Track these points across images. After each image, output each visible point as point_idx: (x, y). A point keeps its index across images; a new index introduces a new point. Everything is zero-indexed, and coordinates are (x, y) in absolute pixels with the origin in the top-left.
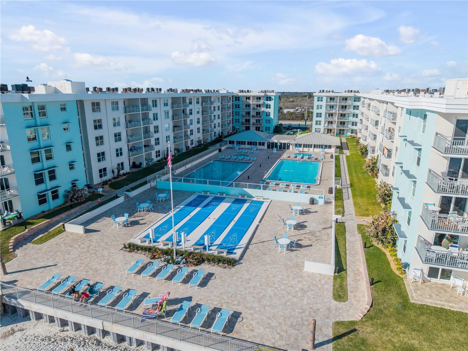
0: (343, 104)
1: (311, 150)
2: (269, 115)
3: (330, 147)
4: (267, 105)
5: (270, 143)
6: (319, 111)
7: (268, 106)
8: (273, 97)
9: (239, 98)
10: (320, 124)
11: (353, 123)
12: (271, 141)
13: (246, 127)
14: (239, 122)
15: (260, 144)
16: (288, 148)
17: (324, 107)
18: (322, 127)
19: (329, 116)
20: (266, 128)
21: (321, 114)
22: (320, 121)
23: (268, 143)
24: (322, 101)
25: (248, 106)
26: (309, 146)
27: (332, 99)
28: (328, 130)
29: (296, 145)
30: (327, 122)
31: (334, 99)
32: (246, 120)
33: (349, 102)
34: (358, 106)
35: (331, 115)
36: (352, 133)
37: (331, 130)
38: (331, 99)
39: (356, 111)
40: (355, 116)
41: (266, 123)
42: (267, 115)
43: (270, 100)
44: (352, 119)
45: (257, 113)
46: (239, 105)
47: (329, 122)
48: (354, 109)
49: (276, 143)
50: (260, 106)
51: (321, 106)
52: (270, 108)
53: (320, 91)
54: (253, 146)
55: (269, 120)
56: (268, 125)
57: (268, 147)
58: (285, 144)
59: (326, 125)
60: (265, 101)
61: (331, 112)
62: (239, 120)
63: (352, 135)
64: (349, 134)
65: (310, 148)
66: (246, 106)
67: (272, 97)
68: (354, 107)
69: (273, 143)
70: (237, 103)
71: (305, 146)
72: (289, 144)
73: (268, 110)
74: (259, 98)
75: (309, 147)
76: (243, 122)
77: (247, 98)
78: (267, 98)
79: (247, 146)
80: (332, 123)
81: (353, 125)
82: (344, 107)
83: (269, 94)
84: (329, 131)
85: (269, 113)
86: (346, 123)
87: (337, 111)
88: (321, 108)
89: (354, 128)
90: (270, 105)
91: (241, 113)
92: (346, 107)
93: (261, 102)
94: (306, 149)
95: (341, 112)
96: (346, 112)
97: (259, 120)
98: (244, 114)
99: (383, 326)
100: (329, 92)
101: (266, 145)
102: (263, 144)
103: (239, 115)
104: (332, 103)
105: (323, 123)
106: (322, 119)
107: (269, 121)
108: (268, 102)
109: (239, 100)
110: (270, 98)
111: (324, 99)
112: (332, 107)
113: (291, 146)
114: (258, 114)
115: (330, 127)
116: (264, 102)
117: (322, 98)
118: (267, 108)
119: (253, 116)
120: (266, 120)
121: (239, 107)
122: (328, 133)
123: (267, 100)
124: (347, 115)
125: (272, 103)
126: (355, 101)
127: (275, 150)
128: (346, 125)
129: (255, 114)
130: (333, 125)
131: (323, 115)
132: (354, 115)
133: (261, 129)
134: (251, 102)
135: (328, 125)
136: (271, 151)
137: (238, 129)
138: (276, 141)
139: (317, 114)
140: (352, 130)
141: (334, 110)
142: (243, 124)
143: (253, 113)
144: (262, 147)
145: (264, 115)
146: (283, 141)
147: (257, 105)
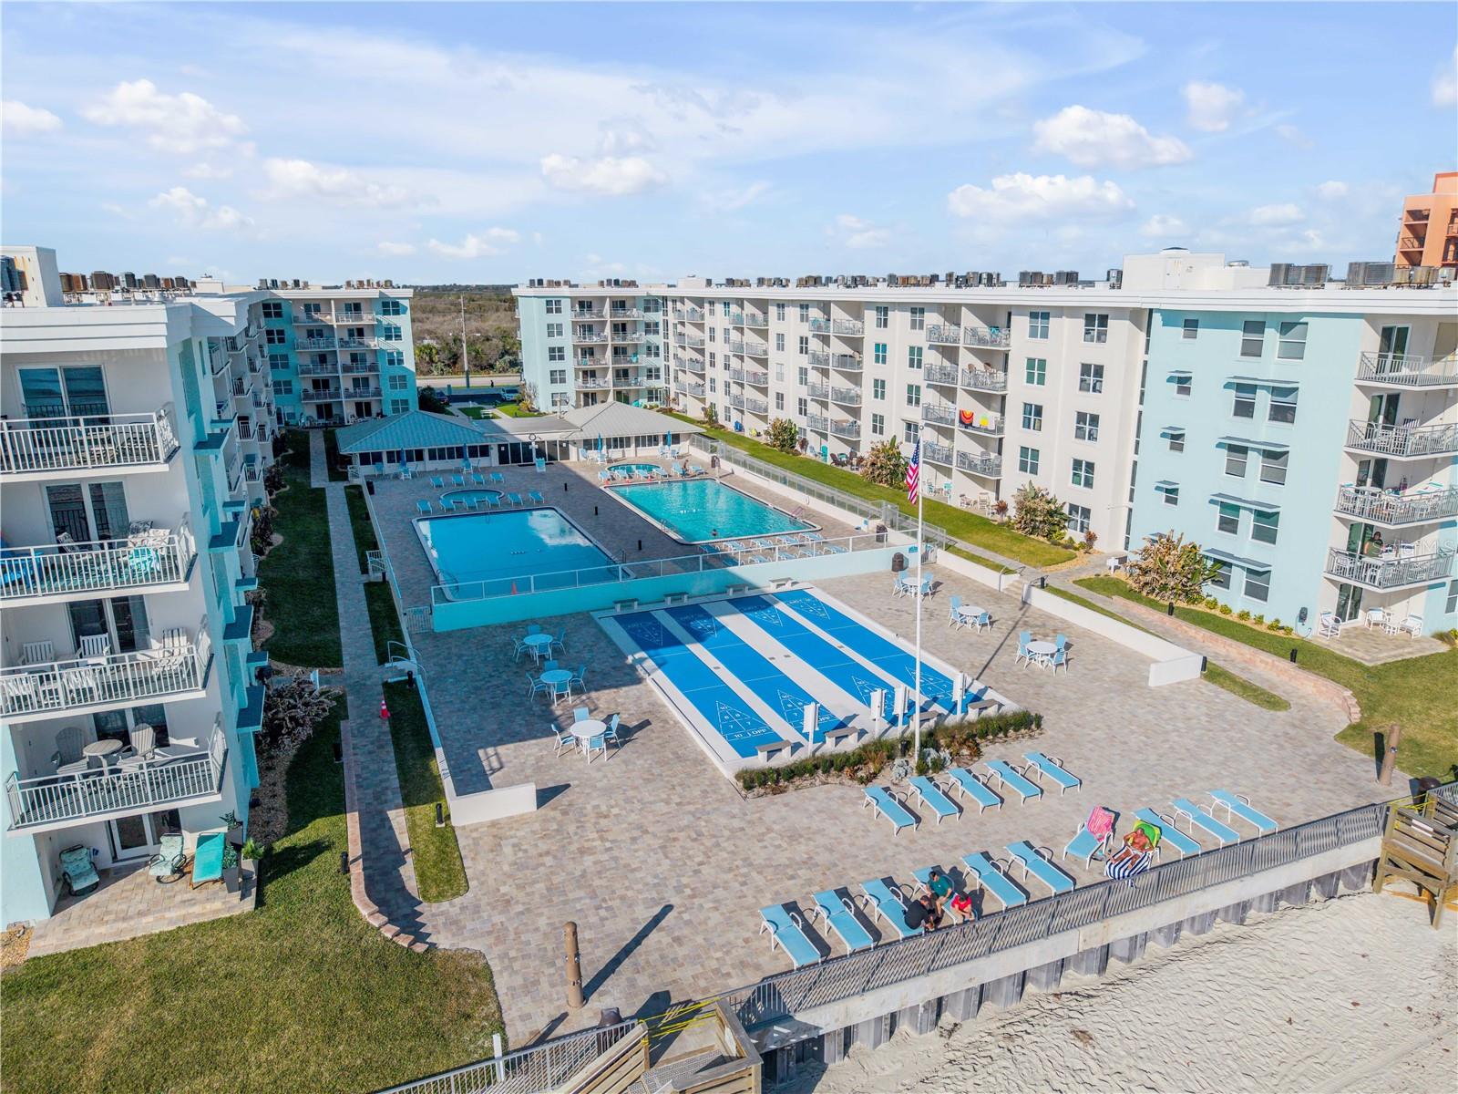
1: (630, 452)
2: (400, 362)
3: (676, 438)
4: (388, 329)
5: (506, 446)
6: (556, 342)
7: (392, 333)
8: (406, 303)
9: (278, 306)
10: (563, 381)
11: (650, 371)
12: (510, 441)
13: (319, 407)
14: (289, 391)
15: (474, 452)
16: (565, 454)
17: (567, 329)
18: (569, 389)
19: (584, 354)
20: (395, 402)
21: (561, 350)
22: (562, 372)
23: (500, 446)
24: (559, 311)
25: (317, 333)
26: (619, 442)
27: (584, 305)
28: (586, 395)
29: (588, 444)
30: (581, 374)
31: (590, 306)
32: (316, 383)
33: (636, 314)
34: (656, 325)
35: (589, 351)
36: (650, 399)
37: (595, 395)
38: (582, 304)
39: (653, 339)
40: (652, 350)
41: (393, 387)
42: (391, 362)
43: (397, 313)
44: (645, 361)
45: (354, 358)
46: (281, 332)
47: (585, 373)
48: (647, 332)
49: (522, 445)
50: (360, 332)
51: (560, 326)
52: (398, 337)
53: (532, 282)
55: (403, 378)
56: (399, 394)
57: (503, 459)
58: (553, 444)
59: (581, 380)
60: (379, 317)
61: (588, 342)
62: (288, 383)
63: (653, 401)
65: (626, 449)
66: (310, 334)
67: (401, 301)
68: (648, 325)
69: (515, 446)
70: (276, 324)
72: (567, 442)
73: (393, 345)
74: (355, 307)
75: (622, 447)
76: (305, 391)
77: (308, 308)
78: (385, 304)
79: (429, 465)
80: (593, 374)
81: (649, 377)
82: (621, 328)
83: (391, 293)
84: (590, 398)
85: (400, 354)
86: (630, 373)
87: (605, 339)
88: (560, 333)
89: (654, 383)
90: (398, 329)
91: (292, 360)
92: (624, 325)
93: (367, 319)
94: (616, 453)
95: (619, 342)
96: (630, 340)
97: (366, 380)
98: (307, 361)
100: (558, 284)
101: (494, 453)
102: (485, 451)
103: (286, 366)
104: (587, 318)
105: (570, 375)
106: (567, 365)
107: (401, 381)
108: (391, 320)
109: (279, 315)
110: (396, 304)
111: (566, 304)
112: (587, 328)
113: (573, 449)
114: (359, 357)
115: (591, 386)
116: (378, 320)
117: (558, 302)
118: (388, 337)
119: (346, 369)
120: (393, 378)
121: (282, 340)
122: (586, 404)
123: (386, 312)
124: (630, 352)
125: (403, 322)
126: (647, 309)
127: (537, 464)
128: (631, 378)
129: (349, 362)
130: (600, 381)
131: (568, 353)
132: (649, 348)
133: (375, 409)
134: (331, 319)
135: (585, 381)
136: (528, 470)
137: (292, 415)
138: (525, 438)
139: (552, 350)
140: (650, 392)
141: (595, 339)
142: (307, 396)
143: (343, 358)
144: (482, 462)
145: (383, 363)
146: (546, 437)
147: (351, 332)
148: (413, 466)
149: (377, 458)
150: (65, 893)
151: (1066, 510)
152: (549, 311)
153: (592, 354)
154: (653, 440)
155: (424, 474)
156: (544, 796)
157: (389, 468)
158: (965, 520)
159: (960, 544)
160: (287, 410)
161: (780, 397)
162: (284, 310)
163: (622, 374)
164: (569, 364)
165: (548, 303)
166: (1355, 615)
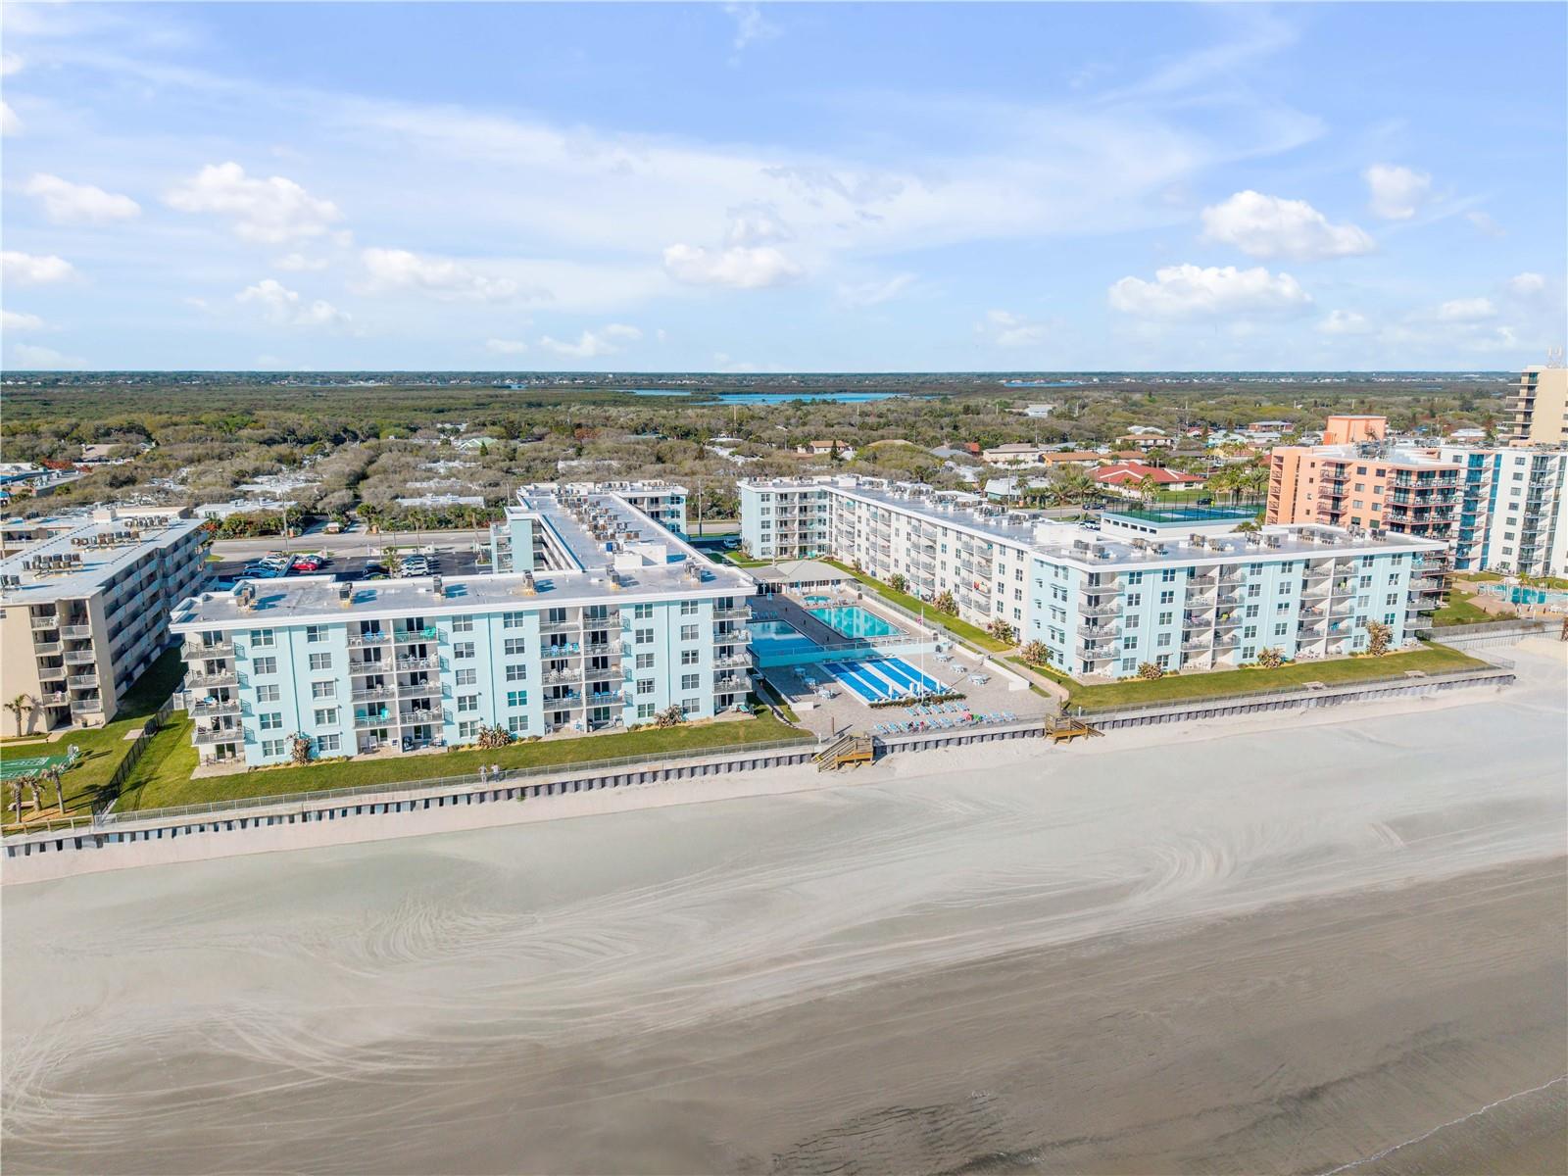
0: (802, 503)
1: (813, 589)
3: (839, 582)
4: (673, 512)
6: (766, 518)
8: (684, 498)
10: (768, 540)
11: (820, 534)
16: (780, 591)
17: (773, 511)
18: (773, 545)
19: (782, 524)
21: (769, 522)
22: (768, 535)
24: (768, 500)
26: (809, 584)
27: (783, 495)
28: (781, 548)
29: (792, 585)
30: (779, 536)
31: (786, 496)
33: (812, 501)
35: (784, 523)
36: (819, 551)
37: (786, 549)
39: (823, 515)
40: (822, 522)
43: (678, 503)
44: (818, 528)
47: (781, 535)
48: (819, 511)
50: (659, 514)
51: (768, 509)
52: (678, 516)
58: (774, 585)
59: (779, 540)
60: (670, 506)
61: (784, 518)
63: (821, 553)
64: (815, 552)
67: (681, 497)
68: (820, 507)
71: (805, 584)
72: (782, 584)
73: (675, 520)
74: (657, 500)
78: (673, 499)
80: (786, 536)
81: (819, 538)
82: (804, 509)
83: (677, 492)
84: (783, 550)
85: (678, 526)
86: (808, 536)
87: (792, 516)
88: (768, 513)
89: (823, 541)
90: (678, 512)
92: (806, 508)
93: (662, 507)
95: (800, 518)
96: (809, 516)
99: (1081, 697)
104: (784, 504)
105: (773, 537)
108: (675, 507)
110: (678, 498)
111: (772, 496)
112: (784, 510)
113: (784, 587)
115: (785, 543)
117: (768, 495)
118: (673, 517)
122: (781, 553)
123: (673, 503)
124: (808, 523)
125: (682, 508)
126: (820, 498)
127: (769, 597)
128: (809, 539)
130: (790, 540)
131: (773, 524)
132: (820, 521)
135: (781, 540)
136: (762, 598)
139: (763, 522)
140: (820, 546)
141: (788, 515)
146: (770, 581)
150: (716, 713)
151: (1012, 629)
152: (763, 500)
153: (786, 525)
154: (825, 583)
156: (815, 707)
158: (974, 632)
159: (968, 642)
161: (896, 561)
163: (803, 536)
164: (773, 531)
165: (762, 495)
166: (1091, 670)
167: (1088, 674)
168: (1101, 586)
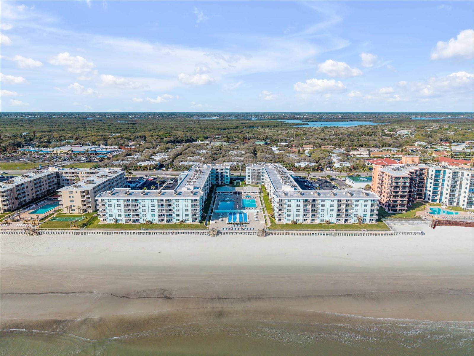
0: (258, 171)
2: (227, 176)
3: (256, 192)
4: (226, 172)
6: (249, 174)
7: (227, 173)
8: (229, 169)
10: (249, 180)
11: (263, 179)
13: (217, 182)
14: (213, 180)
15: (230, 192)
16: (241, 193)
18: (250, 181)
20: (226, 182)
21: (249, 175)
25: (217, 172)
26: (249, 192)
29: (244, 192)
32: (217, 179)
33: (261, 171)
34: (264, 172)
37: (254, 182)
38: (253, 169)
41: (226, 180)
44: (262, 177)
46: (213, 172)
49: (237, 192)
51: (249, 172)
54: (228, 193)
55: (228, 179)
56: (227, 181)
57: (234, 193)
58: (240, 192)
59: (252, 180)
61: (254, 175)
64: (262, 183)
69: (235, 192)
73: (227, 174)
74: (222, 169)
77: (217, 169)
78: (226, 169)
79: (225, 193)
81: (263, 180)
82: (259, 173)
83: (227, 167)
86: (260, 179)
87: (256, 174)
90: (227, 172)
91: (214, 176)
93: (223, 171)
94: (248, 194)
95: (258, 175)
97: (223, 179)
98: (216, 176)
99: (273, 226)
101: (233, 193)
102: (232, 192)
104: (254, 171)
105: (250, 179)
106: (250, 178)
110: (227, 169)
111: (251, 169)
112: (254, 173)
113: (242, 193)
114: (222, 176)
116: (225, 171)
119: (220, 177)
120: (226, 179)
122: (253, 183)
124: (260, 176)
126: (263, 170)
127: (237, 195)
129: (221, 176)
130: (255, 180)
131: (250, 176)
133: (224, 182)
134: (219, 171)
135: (253, 180)
136: (236, 195)
137: (213, 183)
138: (237, 191)
140: (263, 182)
142: (215, 180)
143: (220, 176)
144: (231, 193)
145: (225, 176)
146: (239, 191)
147: (222, 172)
148: (224, 193)
149: (220, 192)
150: (192, 222)
152: (248, 170)
155: (224, 194)
156: (215, 222)
157: (221, 193)
160: (213, 182)
162: (214, 169)
165: (248, 169)
166: (281, 220)
167: (280, 221)
168: (282, 202)
